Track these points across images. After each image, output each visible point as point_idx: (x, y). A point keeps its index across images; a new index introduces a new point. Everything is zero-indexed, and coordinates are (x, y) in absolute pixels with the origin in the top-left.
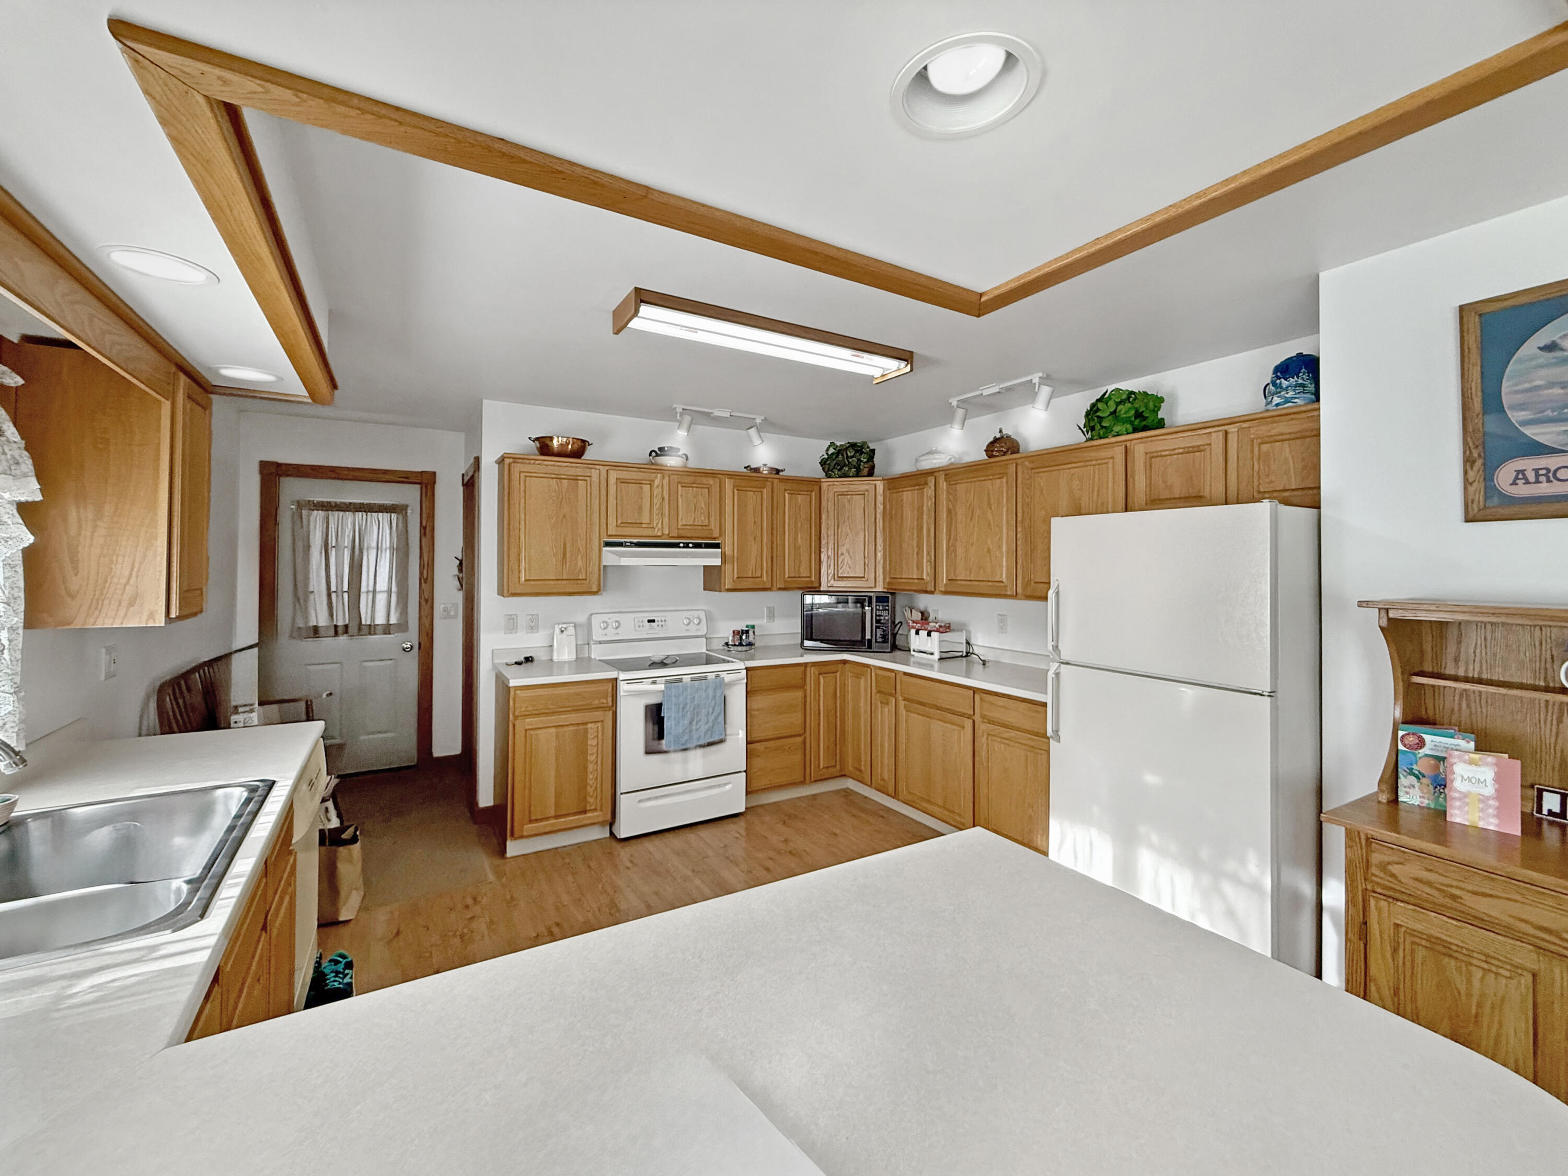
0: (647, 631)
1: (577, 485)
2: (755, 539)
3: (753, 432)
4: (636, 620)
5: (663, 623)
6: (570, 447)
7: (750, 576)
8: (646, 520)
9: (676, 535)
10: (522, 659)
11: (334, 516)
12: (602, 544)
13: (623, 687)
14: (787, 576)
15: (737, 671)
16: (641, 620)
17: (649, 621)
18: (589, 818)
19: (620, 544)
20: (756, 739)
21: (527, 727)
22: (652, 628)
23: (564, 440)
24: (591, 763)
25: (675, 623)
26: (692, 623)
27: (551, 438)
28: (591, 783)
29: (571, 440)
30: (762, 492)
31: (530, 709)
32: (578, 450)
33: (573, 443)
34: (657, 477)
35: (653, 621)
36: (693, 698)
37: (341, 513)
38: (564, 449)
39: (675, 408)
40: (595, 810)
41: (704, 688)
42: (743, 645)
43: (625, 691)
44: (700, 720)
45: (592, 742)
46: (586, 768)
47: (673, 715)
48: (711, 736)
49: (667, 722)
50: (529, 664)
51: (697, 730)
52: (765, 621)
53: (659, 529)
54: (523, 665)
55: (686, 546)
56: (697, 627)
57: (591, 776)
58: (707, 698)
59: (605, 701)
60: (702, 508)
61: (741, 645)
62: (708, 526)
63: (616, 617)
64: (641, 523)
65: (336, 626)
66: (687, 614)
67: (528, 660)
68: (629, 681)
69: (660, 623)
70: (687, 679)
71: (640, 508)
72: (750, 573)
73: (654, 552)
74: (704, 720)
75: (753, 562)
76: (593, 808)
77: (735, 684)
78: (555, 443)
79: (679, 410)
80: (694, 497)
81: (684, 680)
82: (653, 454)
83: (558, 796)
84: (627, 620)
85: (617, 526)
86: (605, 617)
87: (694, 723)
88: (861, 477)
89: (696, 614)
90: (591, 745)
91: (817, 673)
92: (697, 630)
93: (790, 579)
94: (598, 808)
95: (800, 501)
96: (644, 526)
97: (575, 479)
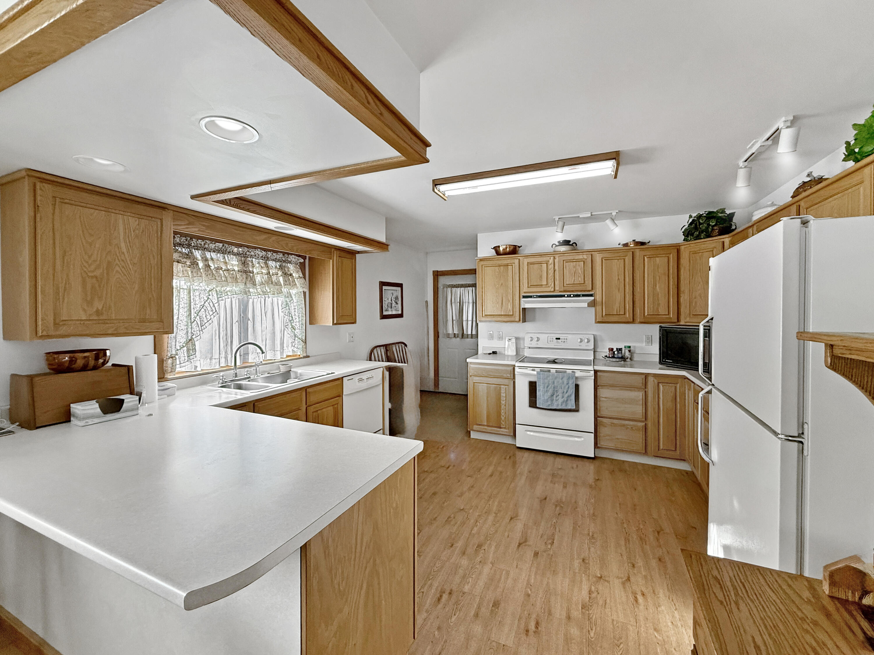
0: (554, 344)
1: (508, 268)
2: (619, 290)
3: (608, 222)
4: (549, 338)
5: (565, 340)
6: (508, 249)
7: (616, 314)
8: (545, 283)
9: (562, 290)
10: (491, 352)
11: (454, 290)
12: (521, 297)
13: (517, 370)
14: (646, 314)
15: (588, 371)
16: (552, 337)
17: (557, 339)
18: (502, 431)
19: (531, 297)
20: (603, 416)
21: (474, 381)
22: (558, 342)
23: (505, 246)
24: (503, 405)
25: (572, 340)
26: (583, 342)
27: (499, 247)
28: (503, 415)
29: (508, 246)
30: (624, 259)
31: (475, 373)
32: (514, 250)
33: (509, 247)
34: (550, 259)
35: (559, 339)
36: (554, 382)
37: (456, 289)
38: (505, 251)
39: (555, 219)
40: (505, 428)
41: (561, 377)
42: (615, 358)
43: (517, 372)
44: (558, 395)
45: (503, 395)
46: (500, 407)
47: (541, 389)
48: (566, 406)
49: (539, 392)
50: (495, 355)
51: (556, 400)
52: (644, 344)
53: (552, 287)
54: (492, 355)
55: (569, 296)
56: (587, 344)
57: (503, 411)
58: (563, 383)
59: (509, 376)
60: (579, 273)
61: (613, 357)
62: (584, 284)
63: (538, 335)
64: (542, 285)
65: (455, 334)
66: (581, 336)
67: (494, 353)
68: (520, 367)
69: (563, 340)
70: (553, 371)
71: (541, 277)
72: (616, 312)
73: (550, 300)
74: (560, 396)
75: (617, 305)
76: (504, 427)
77: (586, 379)
78: (501, 249)
79: (557, 219)
80: (574, 268)
81: (551, 371)
82: (554, 246)
83: (488, 417)
84: (543, 337)
85: (528, 287)
86: (532, 335)
87: (555, 396)
88: (713, 237)
89: (587, 336)
90: (503, 396)
91: (656, 382)
92: (586, 346)
93: (648, 316)
94: (507, 428)
95: (658, 262)
96: (543, 286)
97: (507, 265)
